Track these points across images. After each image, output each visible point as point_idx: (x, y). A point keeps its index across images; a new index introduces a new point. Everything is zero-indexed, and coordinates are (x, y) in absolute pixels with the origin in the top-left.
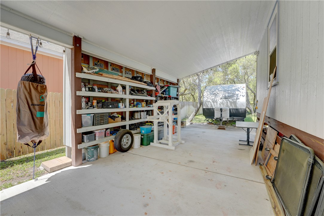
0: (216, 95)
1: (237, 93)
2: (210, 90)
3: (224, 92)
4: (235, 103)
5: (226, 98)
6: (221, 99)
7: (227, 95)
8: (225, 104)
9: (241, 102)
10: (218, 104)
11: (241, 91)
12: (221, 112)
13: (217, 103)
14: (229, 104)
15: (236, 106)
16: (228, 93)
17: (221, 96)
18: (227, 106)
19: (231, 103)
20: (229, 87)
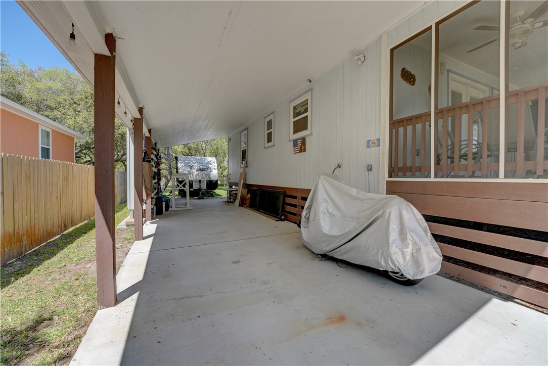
0: (191, 167)
1: (210, 166)
2: (184, 161)
3: (198, 164)
4: (209, 175)
5: (200, 170)
6: (197, 171)
7: (201, 167)
8: (201, 176)
9: (214, 174)
10: (194, 176)
11: (213, 164)
12: (200, 183)
13: (193, 174)
14: (204, 176)
15: (210, 178)
16: (203, 166)
17: (196, 169)
18: (203, 178)
19: (206, 175)
20: (201, 160)
